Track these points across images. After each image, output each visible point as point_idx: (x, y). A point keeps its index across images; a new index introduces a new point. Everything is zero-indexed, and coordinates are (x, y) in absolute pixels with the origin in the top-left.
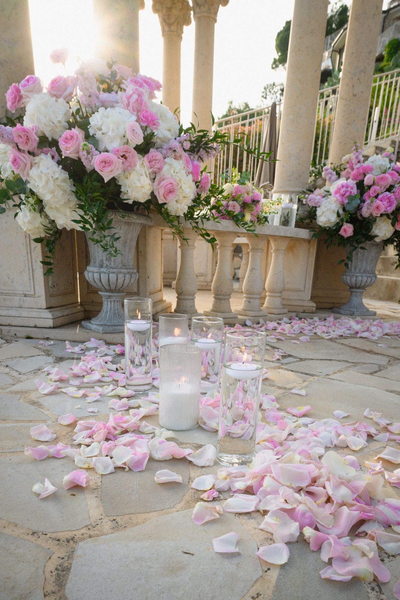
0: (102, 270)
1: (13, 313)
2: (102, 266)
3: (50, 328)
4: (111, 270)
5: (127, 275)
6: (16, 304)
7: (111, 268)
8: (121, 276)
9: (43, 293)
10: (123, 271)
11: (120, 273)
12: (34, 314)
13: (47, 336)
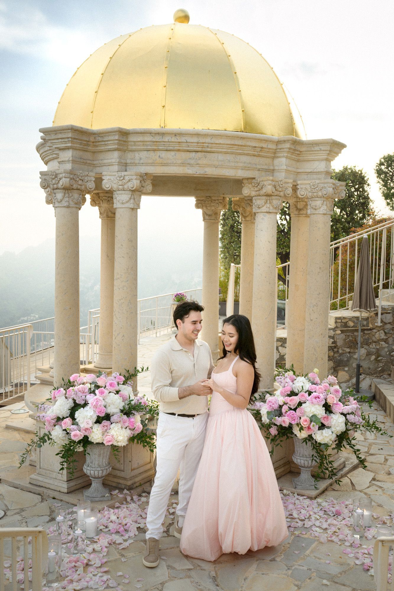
0: (88, 468)
1: (51, 482)
2: (88, 466)
3: (66, 493)
4: (92, 469)
5: (100, 472)
6: (54, 477)
7: (92, 467)
8: (96, 472)
9: (66, 474)
10: (98, 469)
11: (96, 470)
12: (60, 484)
13: (62, 499)
